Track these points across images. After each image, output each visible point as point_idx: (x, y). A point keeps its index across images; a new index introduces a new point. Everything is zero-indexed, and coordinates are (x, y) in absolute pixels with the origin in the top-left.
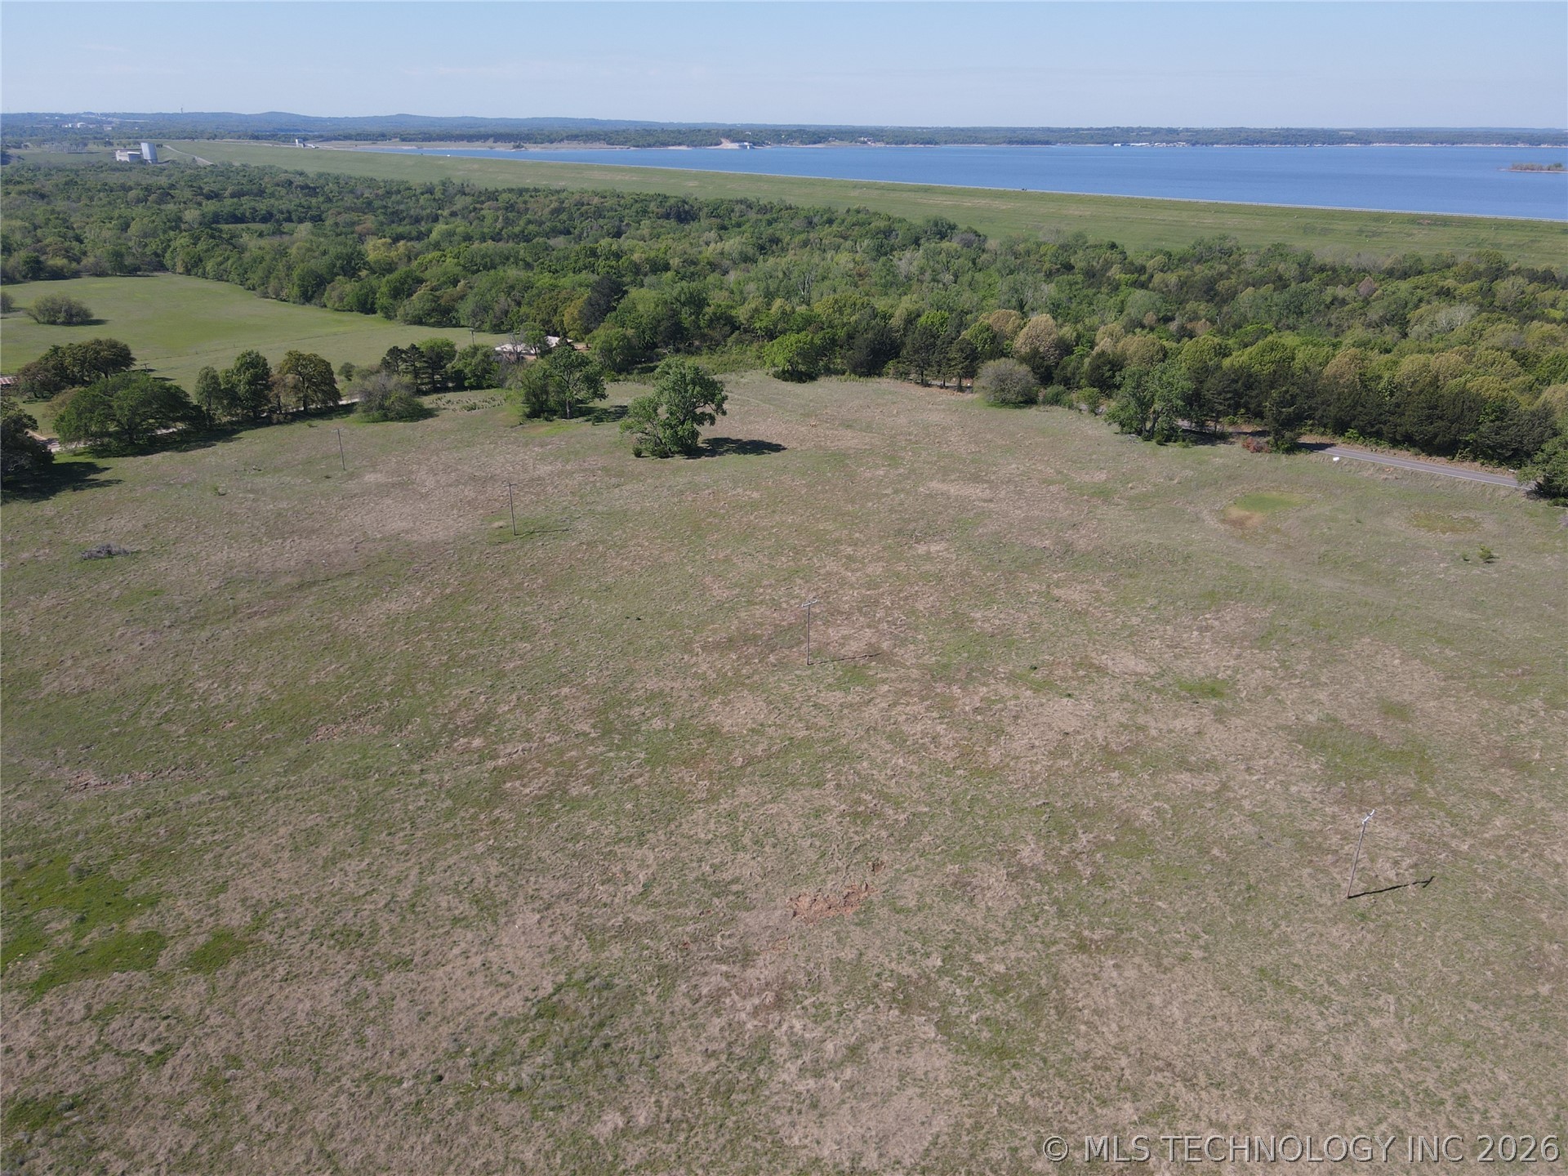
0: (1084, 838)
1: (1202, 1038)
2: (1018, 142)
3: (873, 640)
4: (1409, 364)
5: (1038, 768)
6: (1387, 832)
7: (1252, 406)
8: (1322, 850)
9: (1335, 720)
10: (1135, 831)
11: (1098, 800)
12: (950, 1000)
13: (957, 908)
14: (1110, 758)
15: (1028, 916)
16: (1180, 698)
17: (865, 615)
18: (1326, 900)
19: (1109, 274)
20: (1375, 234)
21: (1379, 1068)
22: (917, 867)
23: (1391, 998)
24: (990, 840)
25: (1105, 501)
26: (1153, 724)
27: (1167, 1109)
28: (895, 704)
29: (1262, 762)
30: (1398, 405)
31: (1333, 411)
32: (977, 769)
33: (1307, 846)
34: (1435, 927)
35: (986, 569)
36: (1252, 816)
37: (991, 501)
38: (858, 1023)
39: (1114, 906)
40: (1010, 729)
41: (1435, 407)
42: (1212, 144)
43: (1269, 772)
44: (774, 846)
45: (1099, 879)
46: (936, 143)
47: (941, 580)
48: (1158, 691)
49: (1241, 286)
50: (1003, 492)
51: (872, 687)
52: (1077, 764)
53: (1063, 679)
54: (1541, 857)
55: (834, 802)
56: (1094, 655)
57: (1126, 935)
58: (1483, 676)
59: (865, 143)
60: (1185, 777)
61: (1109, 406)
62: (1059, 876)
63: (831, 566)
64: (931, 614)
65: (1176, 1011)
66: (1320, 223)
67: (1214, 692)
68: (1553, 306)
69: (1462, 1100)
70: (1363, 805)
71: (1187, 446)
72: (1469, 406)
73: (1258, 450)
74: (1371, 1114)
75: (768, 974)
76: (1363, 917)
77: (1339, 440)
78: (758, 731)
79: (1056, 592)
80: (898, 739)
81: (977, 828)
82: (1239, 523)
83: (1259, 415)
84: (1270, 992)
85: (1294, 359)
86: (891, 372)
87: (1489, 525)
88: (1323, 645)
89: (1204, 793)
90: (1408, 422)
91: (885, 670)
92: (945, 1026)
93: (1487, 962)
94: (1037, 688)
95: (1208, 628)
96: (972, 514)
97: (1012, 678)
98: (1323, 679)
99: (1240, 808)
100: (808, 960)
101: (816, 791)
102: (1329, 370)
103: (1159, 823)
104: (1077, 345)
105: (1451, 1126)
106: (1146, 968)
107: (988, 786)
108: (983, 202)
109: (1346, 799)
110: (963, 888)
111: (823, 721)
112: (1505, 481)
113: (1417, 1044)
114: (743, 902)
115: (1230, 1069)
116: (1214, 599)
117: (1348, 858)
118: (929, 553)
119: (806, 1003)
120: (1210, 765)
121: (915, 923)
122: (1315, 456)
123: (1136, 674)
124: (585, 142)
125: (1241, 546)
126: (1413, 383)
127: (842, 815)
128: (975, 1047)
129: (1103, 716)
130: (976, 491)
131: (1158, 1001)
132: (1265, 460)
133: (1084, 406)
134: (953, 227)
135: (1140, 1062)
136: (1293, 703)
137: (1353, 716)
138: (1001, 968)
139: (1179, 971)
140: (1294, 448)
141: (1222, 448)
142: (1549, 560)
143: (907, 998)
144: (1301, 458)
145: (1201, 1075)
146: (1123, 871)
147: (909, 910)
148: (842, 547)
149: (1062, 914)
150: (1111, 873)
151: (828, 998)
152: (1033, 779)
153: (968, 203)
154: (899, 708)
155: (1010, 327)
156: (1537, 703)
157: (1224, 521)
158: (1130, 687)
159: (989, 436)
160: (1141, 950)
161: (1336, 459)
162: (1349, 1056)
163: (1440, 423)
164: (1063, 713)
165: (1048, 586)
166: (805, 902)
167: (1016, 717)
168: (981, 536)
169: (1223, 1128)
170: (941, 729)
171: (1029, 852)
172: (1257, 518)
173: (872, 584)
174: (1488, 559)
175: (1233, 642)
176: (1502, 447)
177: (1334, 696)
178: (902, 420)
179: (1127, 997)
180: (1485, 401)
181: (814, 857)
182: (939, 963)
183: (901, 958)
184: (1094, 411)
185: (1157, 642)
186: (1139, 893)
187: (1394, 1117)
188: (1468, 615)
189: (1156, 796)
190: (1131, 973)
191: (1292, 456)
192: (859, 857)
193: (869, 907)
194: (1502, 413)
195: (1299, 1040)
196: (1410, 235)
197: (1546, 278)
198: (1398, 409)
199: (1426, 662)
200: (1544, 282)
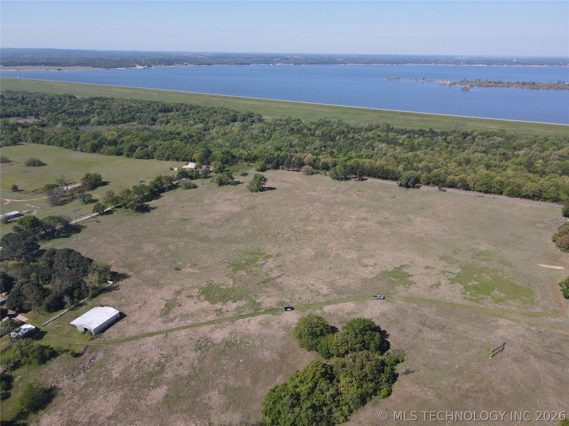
0: (358, 235)
1: (376, 247)
3: (319, 218)
4: (378, 163)
5: (349, 229)
6: (388, 230)
7: (354, 172)
8: (382, 233)
9: (380, 220)
10: (363, 233)
11: (358, 231)
14: (357, 227)
15: (356, 242)
16: (362, 220)
17: (315, 215)
18: (383, 236)
19: (303, 131)
20: (360, 114)
21: (391, 247)
22: (343, 239)
23: (391, 242)
24: (348, 236)
25: (338, 193)
26: (360, 223)
27: (375, 251)
31: (367, 173)
32: (343, 230)
33: (380, 232)
35: (327, 206)
37: (320, 195)
38: (346, 251)
39: (364, 240)
40: (344, 226)
43: (374, 226)
44: (326, 240)
45: (361, 238)
47: (322, 208)
48: (359, 220)
49: (336, 135)
50: (321, 193)
51: (324, 223)
52: (353, 228)
54: (402, 230)
55: (329, 235)
56: (349, 216)
58: (395, 213)
59: (187, 65)
60: (366, 228)
61: (328, 173)
64: (324, 213)
65: (373, 246)
66: (346, 111)
67: (365, 219)
70: (385, 228)
71: (345, 181)
72: (388, 171)
73: (357, 181)
75: (335, 249)
76: (387, 237)
77: (369, 178)
78: (314, 230)
79: (339, 209)
82: (358, 195)
83: (356, 174)
84: (380, 243)
85: (359, 163)
86: (281, 168)
87: (394, 192)
88: (376, 212)
89: (368, 229)
90: (380, 174)
92: (353, 250)
93: (398, 239)
94: (345, 221)
95: (361, 211)
96: (319, 198)
97: (340, 220)
98: (377, 216)
99: (373, 230)
100: (338, 247)
101: (326, 235)
102: (366, 165)
103: (365, 232)
104: (317, 160)
105: (397, 249)
107: (345, 232)
109: (383, 228)
110: (348, 241)
111: (321, 228)
112: (395, 184)
113: (393, 245)
114: (327, 244)
115: (379, 248)
116: (360, 207)
117: (384, 233)
118: (317, 205)
120: (368, 227)
122: (366, 181)
123: (355, 218)
124: (83, 66)
125: (360, 199)
127: (331, 236)
129: (354, 223)
130: (316, 193)
131: (371, 245)
132: (358, 183)
133: (323, 174)
134: (253, 114)
136: (375, 219)
137: (382, 219)
140: (363, 180)
141: (351, 181)
142: (402, 197)
143: (349, 248)
144: (364, 181)
145: (377, 249)
151: (342, 249)
154: (329, 225)
155: (303, 157)
156: (401, 216)
157: (356, 195)
160: (368, 242)
161: (369, 181)
162: (388, 246)
163: (384, 174)
164: (349, 223)
167: (344, 224)
168: (322, 201)
170: (336, 227)
171: (353, 237)
172: (361, 194)
173: (312, 210)
174: (394, 197)
175: (365, 213)
176: (394, 178)
177: (379, 218)
178: (292, 180)
179: (368, 246)
180: (391, 170)
182: (350, 246)
183: (346, 246)
184: (326, 175)
185: (356, 214)
186: (366, 238)
188: (393, 206)
189: (364, 230)
191: (362, 182)
194: (393, 173)
195: (384, 246)
196: (368, 115)
197: (397, 132)
198: (378, 172)
199: (389, 212)
200: (398, 133)
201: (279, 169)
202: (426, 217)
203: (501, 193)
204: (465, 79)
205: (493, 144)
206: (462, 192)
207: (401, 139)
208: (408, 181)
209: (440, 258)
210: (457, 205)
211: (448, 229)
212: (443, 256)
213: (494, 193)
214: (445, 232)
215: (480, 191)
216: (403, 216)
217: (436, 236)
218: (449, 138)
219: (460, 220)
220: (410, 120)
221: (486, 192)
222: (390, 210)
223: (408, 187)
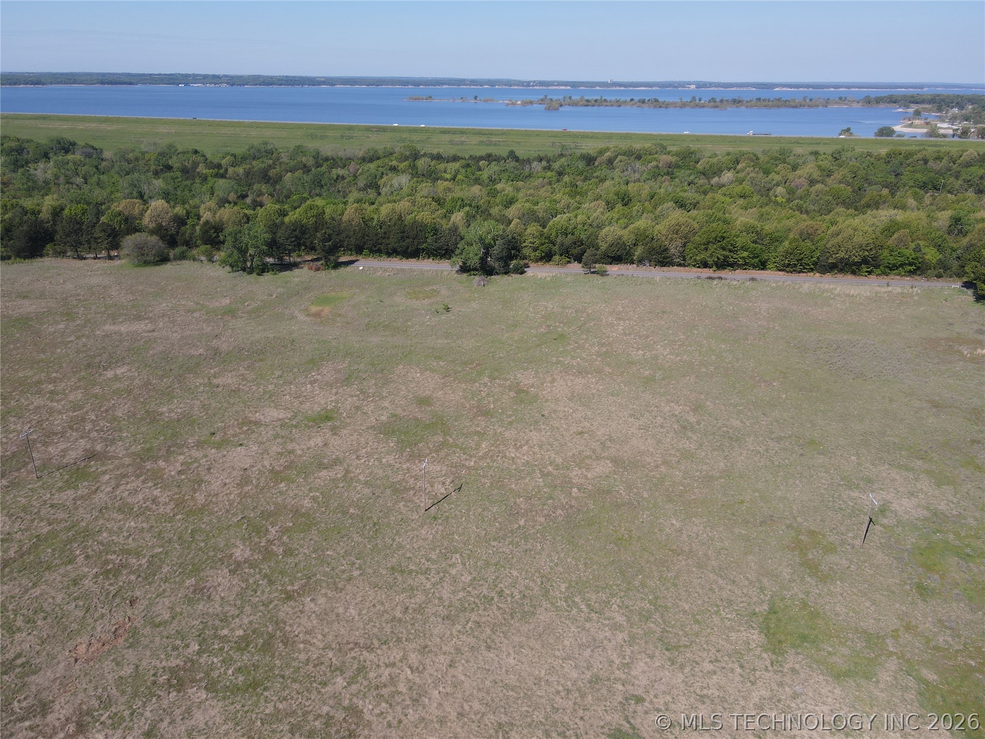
0: (273, 531)
1: (370, 620)
3: (88, 446)
4: (385, 210)
5: (232, 497)
6: (435, 468)
7: (308, 244)
8: (407, 490)
9: (396, 415)
10: (303, 515)
11: (276, 504)
12: (212, 668)
13: (200, 607)
14: (276, 476)
15: (250, 592)
16: (309, 427)
17: (77, 430)
18: (415, 516)
19: (198, 170)
20: (350, 138)
21: (461, 595)
22: (164, 591)
23: (458, 556)
24: (212, 554)
25: (233, 317)
26: (297, 447)
27: (361, 669)
28: (117, 486)
29: (364, 450)
30: (385, 233)
31: (353, 240)
32: (190, 511)
33: (399, 490)
34: (469, 510)
35: (161, 378)
36: (366, 483)
37: (154, 331)
38: (148, 714)
39: (302, 565)
40: (206, 478)
41: (404, 232)
42: (243, 85)
43: (369, 455)
44: (45, 618)
45: (289, 552)
46: (43, 84)
47: (130, 392)
48: (296, 427)
49: (283, 173)
50: (161, 324)
51: (96, 479)
52: (257, 486)
53: (234, 436)
54: (505, 456)
55: (86, 570)
56: (250, 415)
57: (314, 579)
58: (459, 372)
60: (324, 473)
61: (219, 256)
62: (264, 559)
63: (38, 401)
64: (129, 417)
65: (353, 612)
66: (319, 133)
67: (328, 418)
68: (445, 172)
69: (500, 593)
70: (420, 457)
71: (276, 274)
72: (419, 229)
73: (318, 269)
74: (462, 620)
75: (66, 711)
76: (435, 518)
77: (360, 257)
79: (215, 381)
80: (126, 509)
81: (200, 549)
82: (317, 315)
83: (313, 249)
84: (400, 578)
85: (324, 213)
86: (50, 252)
87: (444, 292)
88: (380, 375)
89: (338, 479)
90: (393, 242)
91: (103, 464)
92: (211, 687)
93: (495, 519)
94: (219, 446)
95: (315, 381)
96: (142, 342)
97: (199, 445)
98: (384, 394)
99: (358, 481)
100: (96, 688)
101: (69, 567)
102: (345, 218)
103: (316, 505)
104: (188, 218)
105: (499, 608)
106: (330, 594)
107: (201, 519)
108: (93, 125)
109: (412, 457)
110: (201, 592)
111: (61, 515)
112: (446, 268)
113: (475, 574)
114: (30, 669)
115: (389, 630)
116: (314, 363)
117: (420, 489)
118: (116, 375)
119: (103, 719)
120: (337, 461)
121: (172, 629)
122: (349, 268)
123: (280, 420)
125: (322, 328)
126: (390, 219)
127: (96, 576)
128: (235, 690)
129: (266, 451)
130: (141, 327)
131: (341, 610)
132: (322, 274)
133: (203, 258)
134: (73, 144)
135: (340, 650)
136: (372, 412)
137: (404, 410)
138: (240, 633)
139: (349, 587)
140: (337, 265)
141: (296, 271)
142: (474, 305)
143: (179, 681)
144: (342, 270)
145: (375, 642)
146: (302, 542)
147: (166, 622)
148: (44, 386)
149: (271, 582)
150: (295, 546)
151: (120, 707)
152: (230, 505)
153: (81, 126)
154: (122, 488)
155: (136, 212)
156: (486, 379)
157: (308, 315)
158: (278, 429)
159: (141, 288)
160: (324, 585)
161: (361, 268)
162: (445, 595)
163: (408, 240)
164: (240, 457)
165: (209, 379)
166: (82, 649)
167: (209, 469)
168: (153, 356)
169: (393, 665)
170: (157, 492)
171: (240, 552)
172: (327, 310)
173: (76, 407)
174: (448, 309)
175: (331, 386)
176: (440, 249)
177: (392, 402)
178: (69, 286)
179: (323, 616)
180: (426, 226)
181: (81, 614)
182: (197, 647)
183: (168, 656)
184: (211, 260)
185: (288, 397)
186: (315, 551)
187: (474, 617)
188: (445, 342)
189: (310, 490)
190: (322, 600)
191: (337, 270)
192: (118, 600)
193: (135, 632)
194: (435, 231)
195: (420, 598)
196: (368, 137)
197: (438, 157)
198: (386, 235)
199: (433, 371)
200: (438, 159)
201: (41, 256)
202: (581, 372)
203: (763, 266)
204: (546, 96)
205: (657, 167)
206: (658, 274)
207: (448, 171)
208: (487, 254)
209: (766, 630)
210: (664, 312)
211: (692, 419)
212: (772, 611)
213: (745, 266)
214: (690, 434)
215: (705, 265)
216: (492, 378)
217: (665, 462)
218: (556, 165)
219: (712, 368)
220: (462, 143)
221: (722, 265)
222: (439, 358)
223: (488, 271)
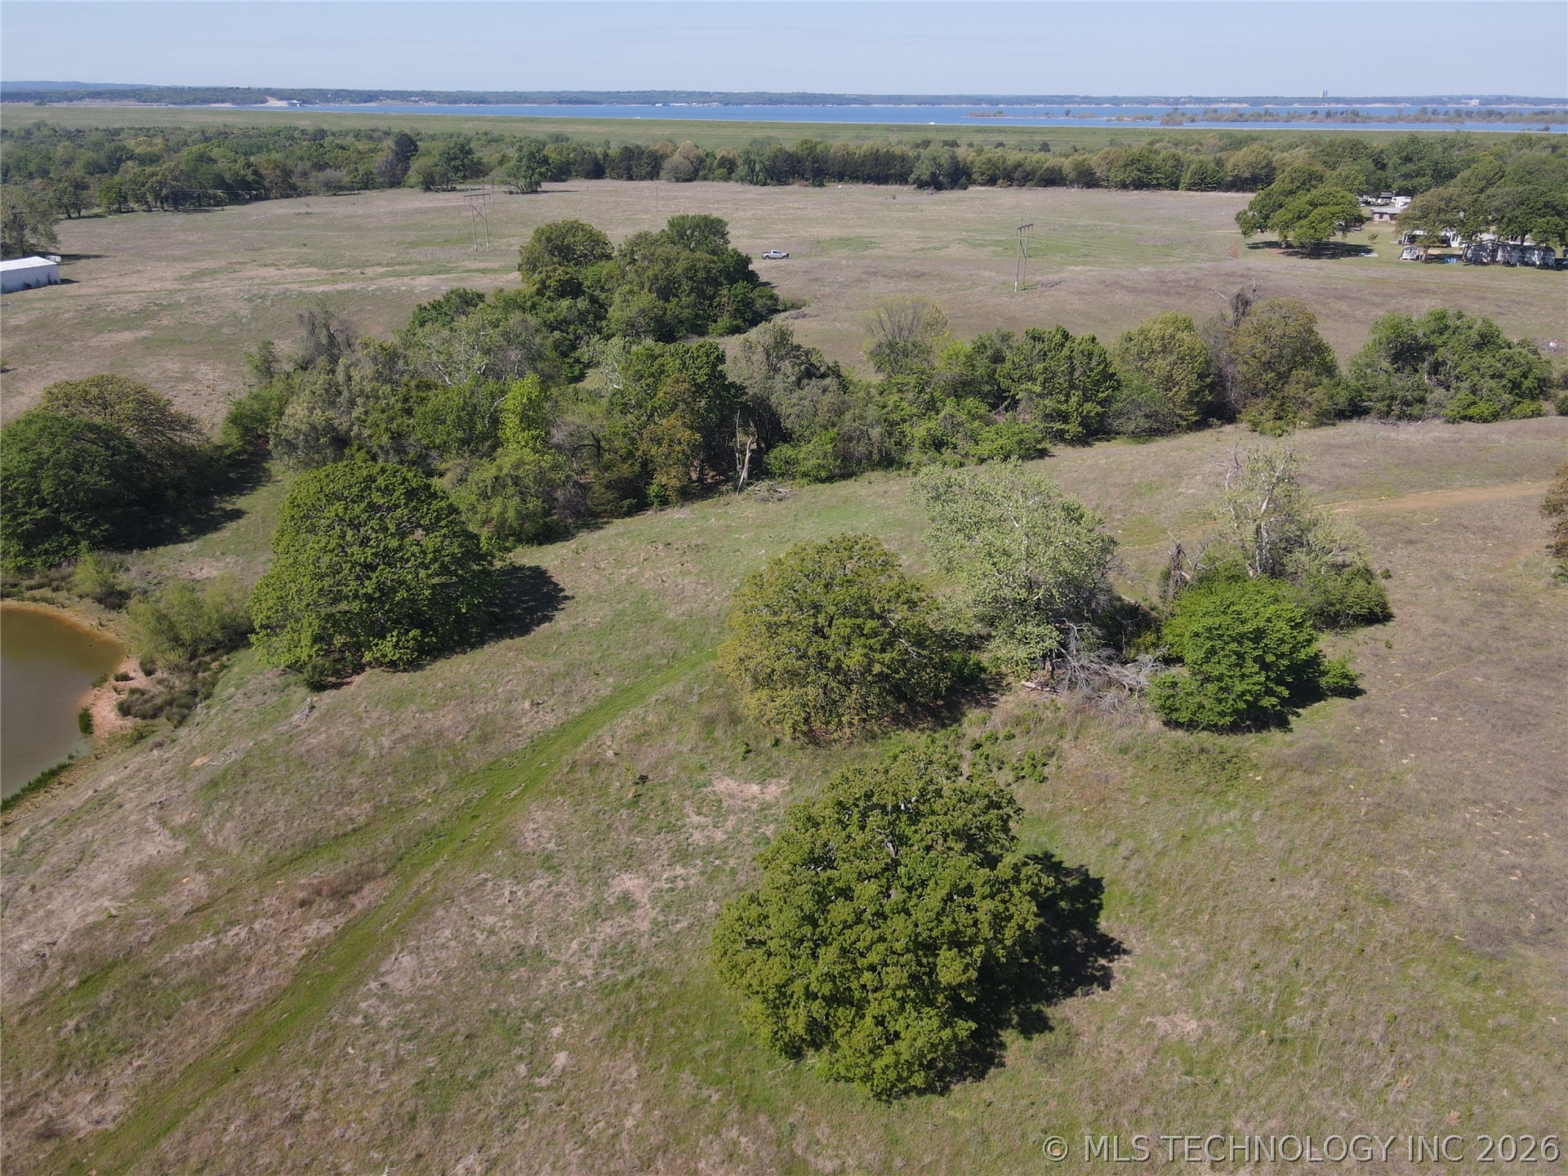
2: (567, 102)
4: (867, 144)
30: (863, 164)
31: (836, 168)
41: (878, 161)
59: (416, 102)
61: (733, 177)
71: (774, 186)
72: (891, 159)
73: (806, 186)
86: (607, 177)
90: (868, 171)
102: (833, 150)
104: (708, 155)
122: (830, 188)
126: (869, 152)
132: (808, 189)
133: (720, 180)
140: (821, 185)
141: (790, 186)
155: (668, 151)
184: (726, 181)
191: (820, 188)
194: (903, 160)
201: (602, 178)
203: (1175, 186)
208: (937, 171)
213: (1158, 186)
215: (1125, 186)
221: (1138, 185)
223: (937, 186)
